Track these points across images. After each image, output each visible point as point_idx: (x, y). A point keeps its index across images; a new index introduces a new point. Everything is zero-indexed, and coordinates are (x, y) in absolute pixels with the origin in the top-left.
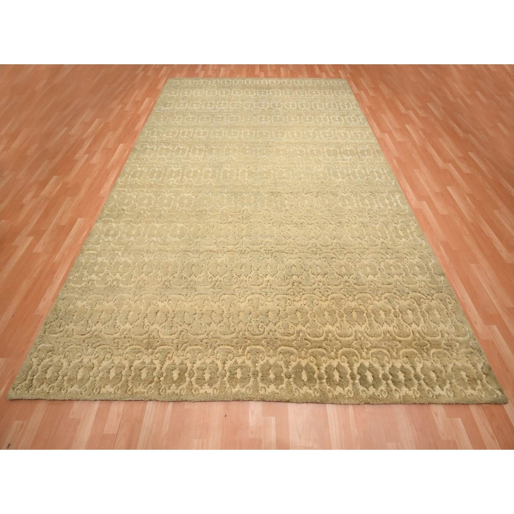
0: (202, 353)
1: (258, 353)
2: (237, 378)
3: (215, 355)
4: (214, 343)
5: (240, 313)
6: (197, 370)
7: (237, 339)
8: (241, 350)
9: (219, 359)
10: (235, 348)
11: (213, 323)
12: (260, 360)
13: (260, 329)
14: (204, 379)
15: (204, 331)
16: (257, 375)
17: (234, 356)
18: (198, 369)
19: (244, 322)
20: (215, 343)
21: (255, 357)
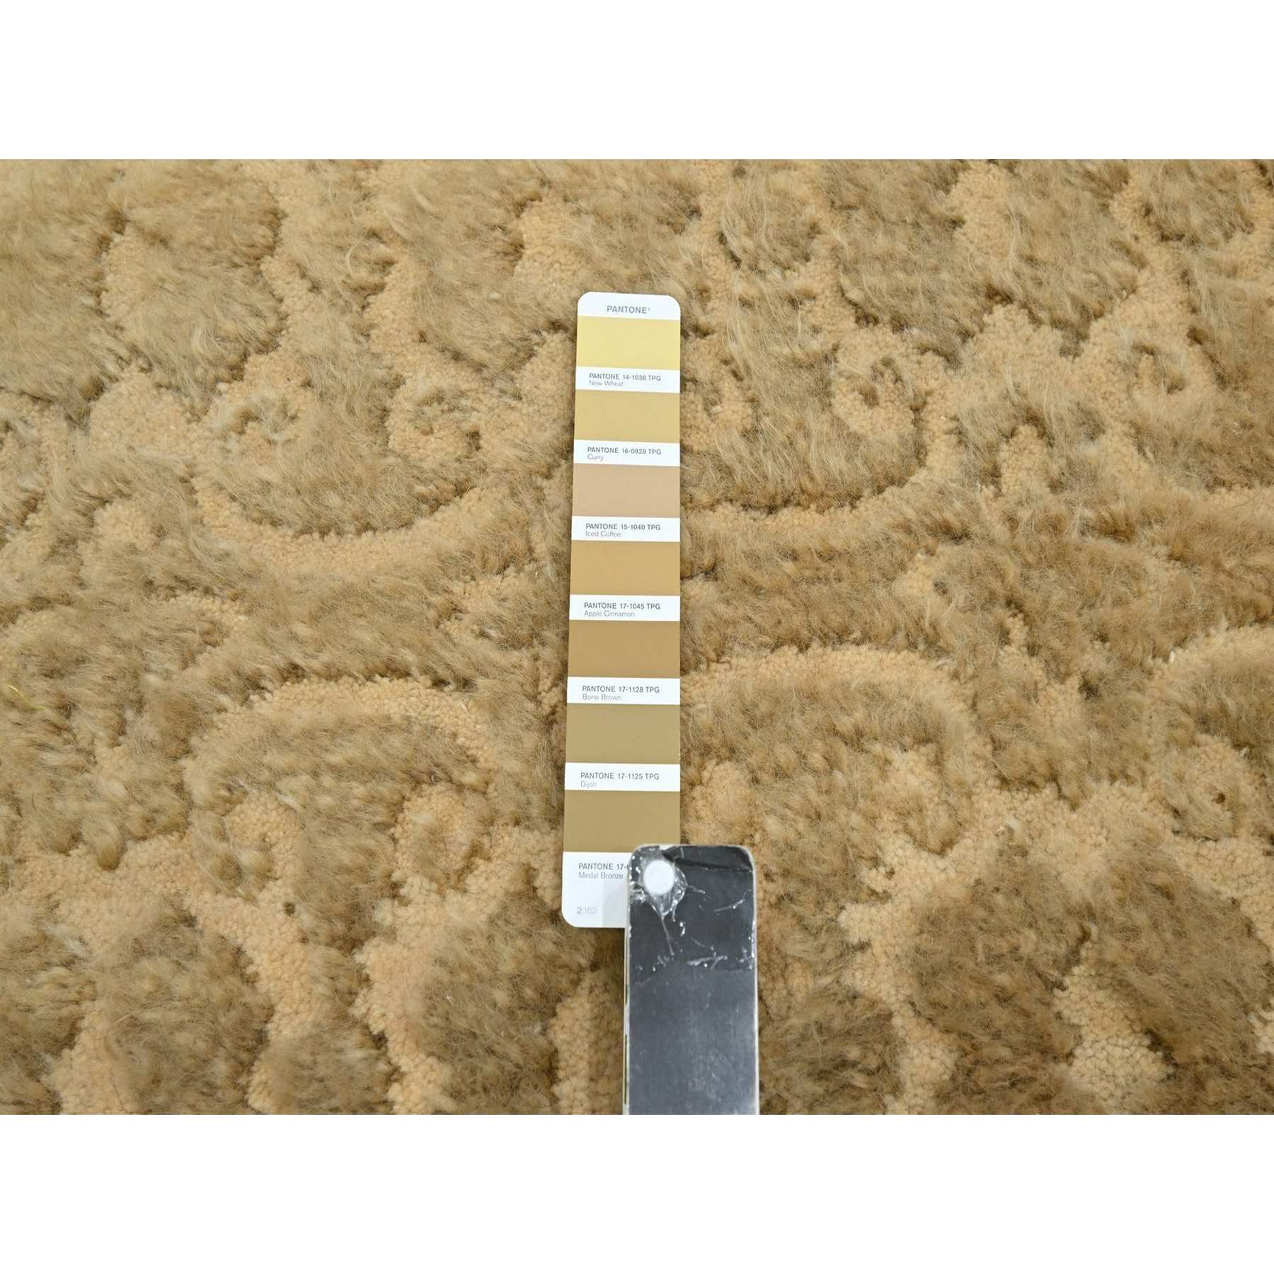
1: (856, 740)
3: (202, 824)
4: (162, 659)
5: (529, 226)
7: (513, 584)
9: (266, 875)
10: (495, 709)
11: (131, 385)
12: (896, 849)
13: (859, 418)
16: (884, 1077)
17: (488, 822)
20: (188, 660)
21: (815, 817)
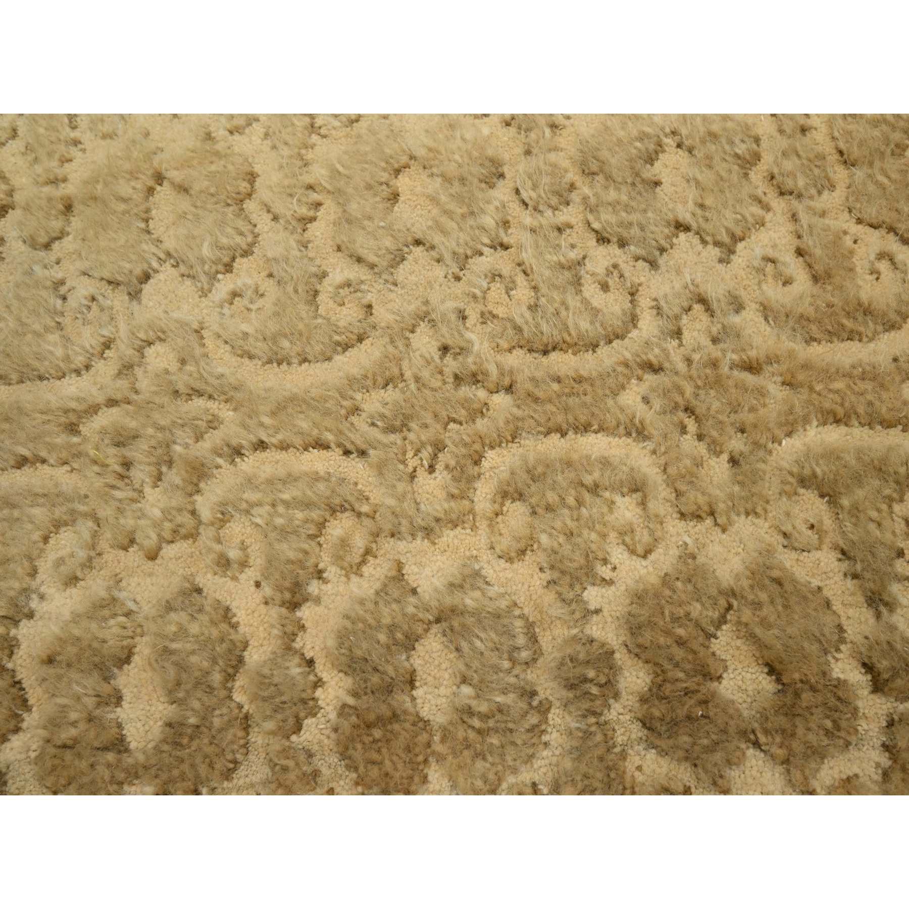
0: (85, 527)
1: (595, 489)
2: (422, 724)
3: (207, 534)
4: (184, 436)
5: (403, 183)
6: (51, 671)
7: (391, 395)
8: (441, 476)
9: (244, 564)
10: (380, 468)
11: (166, 275)
12: (618, 555)
13: (597, 299)
14: (119, 745)
15: (88, 338)
16: (609, 688)
17: (376, 535)
18: (50, 661)
19: (446, 245)
20: (199, 437)
21: (570, 535)
